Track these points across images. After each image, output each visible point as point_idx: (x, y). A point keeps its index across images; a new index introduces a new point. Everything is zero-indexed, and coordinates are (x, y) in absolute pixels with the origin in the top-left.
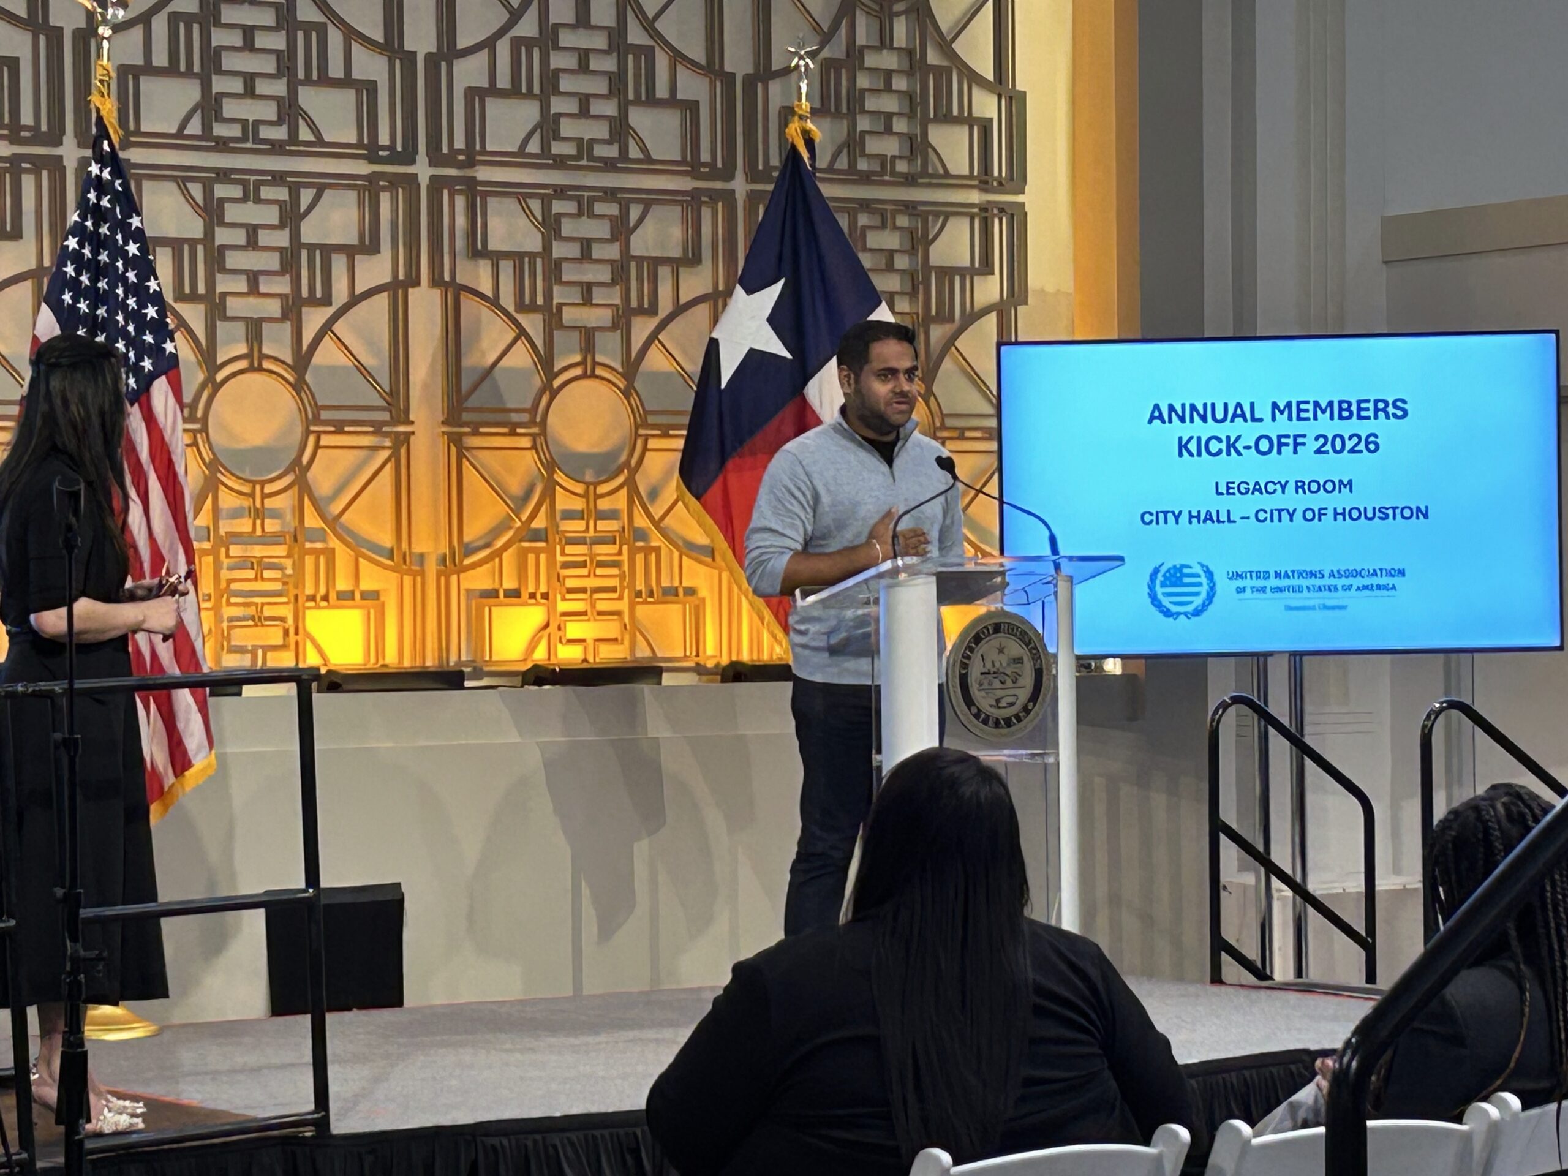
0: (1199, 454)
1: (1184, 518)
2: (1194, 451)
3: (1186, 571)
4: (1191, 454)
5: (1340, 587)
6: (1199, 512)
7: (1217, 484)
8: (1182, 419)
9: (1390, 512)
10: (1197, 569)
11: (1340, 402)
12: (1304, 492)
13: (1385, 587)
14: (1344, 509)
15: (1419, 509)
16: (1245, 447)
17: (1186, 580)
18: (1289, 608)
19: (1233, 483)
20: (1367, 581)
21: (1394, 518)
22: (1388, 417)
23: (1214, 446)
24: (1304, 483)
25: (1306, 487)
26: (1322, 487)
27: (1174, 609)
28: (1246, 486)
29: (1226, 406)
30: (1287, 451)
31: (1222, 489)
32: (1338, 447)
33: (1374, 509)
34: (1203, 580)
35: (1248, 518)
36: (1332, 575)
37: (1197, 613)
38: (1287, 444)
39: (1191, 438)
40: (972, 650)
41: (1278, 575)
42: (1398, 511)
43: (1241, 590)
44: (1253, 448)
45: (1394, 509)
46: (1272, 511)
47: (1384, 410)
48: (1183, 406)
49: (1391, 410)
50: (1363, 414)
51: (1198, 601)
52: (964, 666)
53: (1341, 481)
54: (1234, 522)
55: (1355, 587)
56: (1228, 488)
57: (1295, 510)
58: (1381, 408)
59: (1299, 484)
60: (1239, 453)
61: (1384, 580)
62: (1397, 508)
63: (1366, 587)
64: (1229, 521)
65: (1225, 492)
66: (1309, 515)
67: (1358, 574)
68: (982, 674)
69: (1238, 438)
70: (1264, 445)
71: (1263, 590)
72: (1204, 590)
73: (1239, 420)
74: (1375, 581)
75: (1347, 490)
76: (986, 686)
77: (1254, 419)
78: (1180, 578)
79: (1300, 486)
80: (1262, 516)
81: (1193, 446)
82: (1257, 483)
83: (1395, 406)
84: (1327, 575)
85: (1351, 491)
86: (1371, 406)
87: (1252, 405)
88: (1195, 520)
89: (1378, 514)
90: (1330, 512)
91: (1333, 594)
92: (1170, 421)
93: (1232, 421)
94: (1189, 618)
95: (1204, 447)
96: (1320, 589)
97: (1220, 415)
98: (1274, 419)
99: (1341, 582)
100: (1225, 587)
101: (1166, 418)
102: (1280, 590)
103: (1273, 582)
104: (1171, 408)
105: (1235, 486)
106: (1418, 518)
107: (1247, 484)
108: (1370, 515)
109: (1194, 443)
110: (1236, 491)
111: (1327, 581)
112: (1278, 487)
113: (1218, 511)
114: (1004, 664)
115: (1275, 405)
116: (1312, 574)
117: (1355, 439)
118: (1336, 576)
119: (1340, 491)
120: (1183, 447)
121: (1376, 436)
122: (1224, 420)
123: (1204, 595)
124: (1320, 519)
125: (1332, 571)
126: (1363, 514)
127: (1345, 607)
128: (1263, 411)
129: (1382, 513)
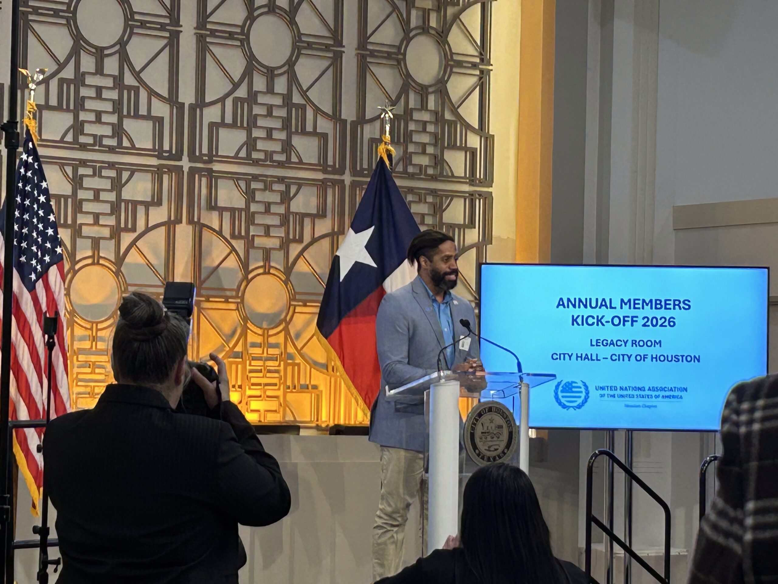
0: (583, 324)
1: (574, 357)
2: (580, 323)
3: (574, 385)
4: (578, 324)
5: (653, 396)
6: (582, 354)
7: (591, 340)
8: (574, 306)
9: (680, 358)
10: (580, 384)
11: (656, 300)
12: (636, 346)
13: (677, 397)
14: (657, 355)
15: (695, 356)
16: (607, 322)
17: (574, 390)
18: (627, 406)
19: (600, 340)
20: (668, 393)
21: (682, 361)
22: (680, 308)
23: (590, 321)
24: (636, 341)
25: (637, 343)
26: (645, 344)
27: (567, 404)
29: (597, 300)
30: (628, 324)
31: (594, 343)
32: (654, 323)
33: (672, 356)
34: (583, 389)
35: (607, 358)
36: (649, 389)
37: (579, 407)
38: (628, 321)
39: (578, 316)
40: (477, 420)
41: (621, 388)
42: (684, 358)
43: (602, 396)
44: (611, 322)
45: (682, 356)
46: (619, 355)
47: (678, 305)
48: (575, 299)
49: (682, 305)
50: (668, 306)
51: (580, 401)
52: (473, 429)
53: (655, 341)
54: (599, 360)
55: (661, 396)
56: (597, 342)
57: (631, 355)
59: (634, 342)
60: (603, 325)
61: (676, 393)
62: (684, 356)
63: (667, 397)
64: (597, 360)
66: (639, 358)
67: (663, 389)
68: (482, 433)
69: (603, 317)
70: (616, 321)
71: (613, 396)
72: (583, 395)
73: (604, 308)
74: (672, 393)
75: (658, 346)
76: (484, 439)
77: (611, 307)
78: (571, 389)
79: (634, 343)
80: (614, 357)
81: (579, 320)
82: (612, 340)
83: (684, 303)
84: (647, 388)
85: (660, 346)
86: (672, 302)
87: (611, 300)
88: (579, 359)
89: (674, 359)
90: (649, 357)
91: (650, 399)
92: (568, 307)
93: (600, 308)
94: (575, 410)
95: (585, 321)
96: (643, 397)
97: (594, 305)
98: (621, 308)
99: (654, 393)
100: (594, 394)
101: (566, 306)
102: (622, 396)
103: (619, 392)
104: (569, 300)
105: (601, 341)
106: (694, 361)
107: (607, 341)
108: (670, 359)
109: (580, 318)
110: (601, 344)
111: (647, 392)
112: (623, 343)
113: (591, 354)
114: (493, 428)
115: (622, 300)
116: (640, 389)
117: (663, 320)
118: (652, 390)
119: (655, 346)
120: (574, 320)
121: (674, 318)
122: (596, 307)
123: (583, 398)
124: (644, 360)
125: (650, 387)
126: (666, 358)
127: (656, 406)
128: (616, 303)
129: (676, 359)
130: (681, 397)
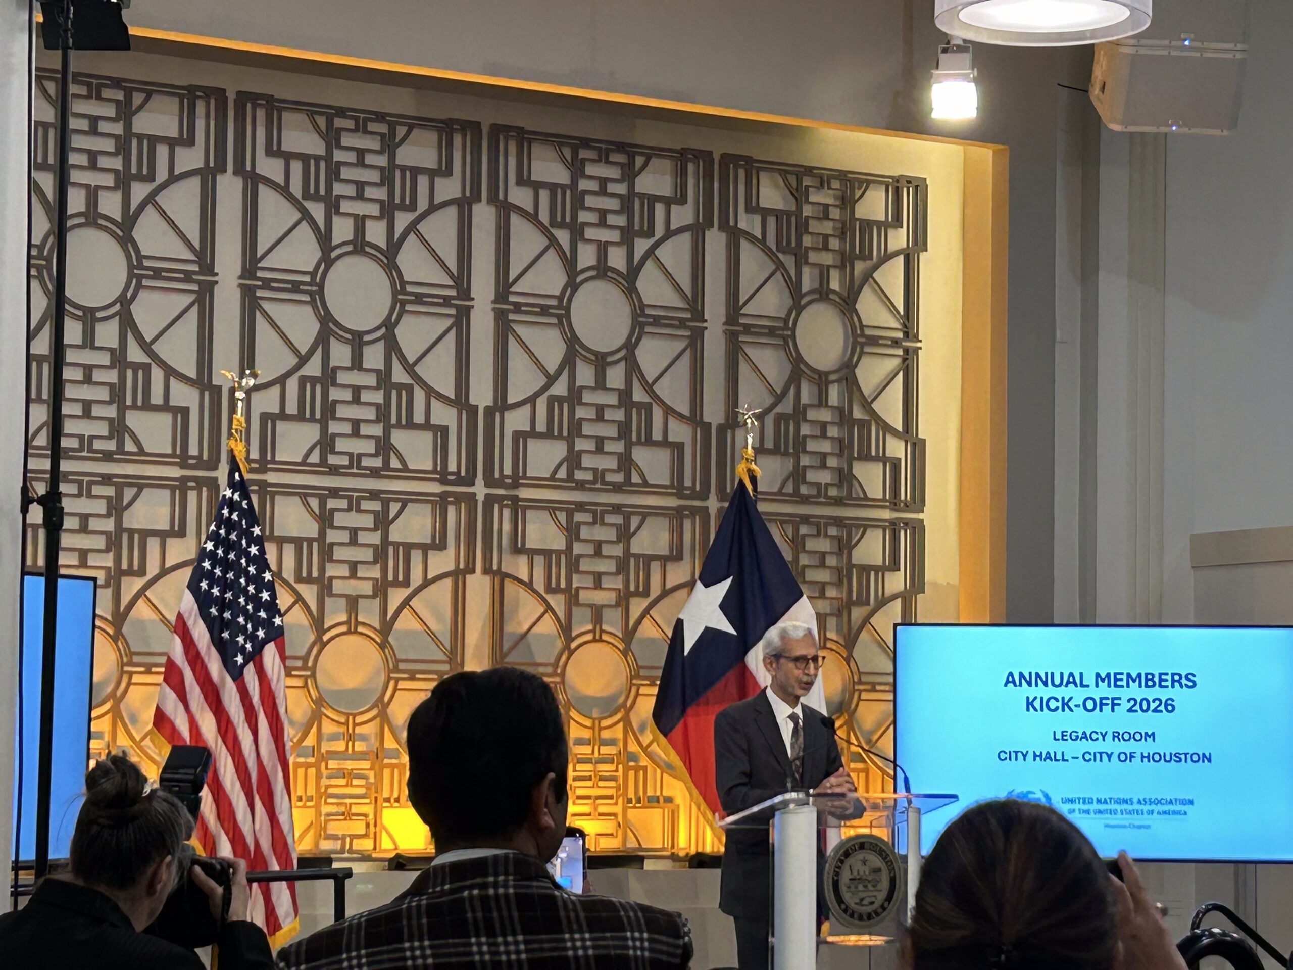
0: (1042, 710)
1: (1030, 756)
2: (1038, 707)
3: (1031, 796)
4: (1036, 710)
5: (1145, 812)
6: (1041, 753)
7: (1055, 732)
8: (1029, 684)
9: (1183, 757)
10: (1040, 795)
11: (1147, 675)
12: (1119, 740)
13: (1178, 813)
14: (1149, 754)
15: (1204, 755)
16: (1076, 706)
18: (1107, 826)
19: (1067, 732)
20: (1166, 808)
21: (1186, 761)
22: (1181, 686)
23: (1053, 704)
24: (1119, 733)
25: (1120, 737)
26: (1132, 737)
28: (1076, 734)
29: (1062, 675)
30: (1107, 709)
31: (1059, 736)
32: (1145, 707)
33: (1171, 754)
35: (1077, 758)
36: (1139, 802)
38: (1107, 704)
39: (1035, 698)
40: (842, 862)
41: (1099, 801)
42: (1189, 756)
43: (1072, 812)
44: (1082, 706)
45: (1186, 754)
46: (1095, 754)
47: (1179, 681)
48: (1030, 674)
49: (1184, 681)
50: (1163, 683)
52: (836, 874)
53: (1146, 733)
54: (1067, 761)
55: (1156, 812)
56: (1063, 735)
57: (1112, 753)
58: (1177, 679)
59: (1116, 734)
60: (1071, 710)
61: (1178, 807)
62: (1188, 754)
63: (1165, 813)
64: (1063, 760)
65: (1060, 738)
66: (1123, 757)
67: (1159, 802)
68: (850, 878)
69: (1071, 699)
70: (1090, 705)
71: (1087, 812)
73: (1071, 686)
74: (1171, 808)
75: (1150, 740)
76: (853, 889)
77: (1082, 685)
79: (1116, 736)
80: (1087, 757)
81: (1037, 704)
82: (1084, 733)
83: (1187, 678)
84: (1135, 801)
85: (1154, 740)
86: (1169, 678)
87: (1081, 675)
88: (1038, 759)
89: (1174, 758)
90: (1138, 756)
91: (1140, 816)
92: (1021, 685)
93: (1066, 685)
95: (1045, 705)
96: (1130, 813)
97: (1057, 681)
98: (1097, 685)
99: (1146, 808)
101: (1018, 683)
102: (1100, 812)
103: (1095, 806)
104: (1021, 675)
105: (1068, 734)
106: (1203, 761)
107: (1077, 732)
108: (1168, 758)
109: (1038, 700)
110: (1068, 737)
111: (1136, 807)
112: (1100, 736)
113: (1055, 753)
114: (867, 873)
115: (1098, 675)
116: (1125, 801)
117: (1157, 703)
118: (1143, 802)
119: (1146, 740)
120: (1030, 704)
121: (1172, 700)
122: (1060, 685)
124: (1131, 761)
125: (1139, 800)
126: (1162, 757)
127: (1148, 827)
128: (1090, 679)
129: (1177, 758)
130: (1185, 813)
